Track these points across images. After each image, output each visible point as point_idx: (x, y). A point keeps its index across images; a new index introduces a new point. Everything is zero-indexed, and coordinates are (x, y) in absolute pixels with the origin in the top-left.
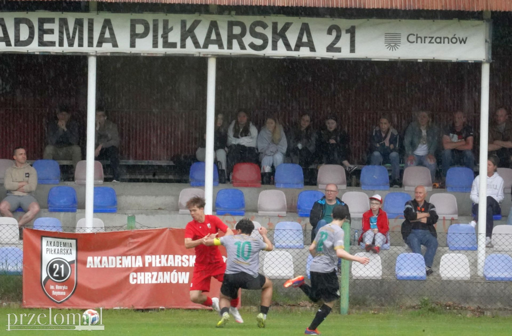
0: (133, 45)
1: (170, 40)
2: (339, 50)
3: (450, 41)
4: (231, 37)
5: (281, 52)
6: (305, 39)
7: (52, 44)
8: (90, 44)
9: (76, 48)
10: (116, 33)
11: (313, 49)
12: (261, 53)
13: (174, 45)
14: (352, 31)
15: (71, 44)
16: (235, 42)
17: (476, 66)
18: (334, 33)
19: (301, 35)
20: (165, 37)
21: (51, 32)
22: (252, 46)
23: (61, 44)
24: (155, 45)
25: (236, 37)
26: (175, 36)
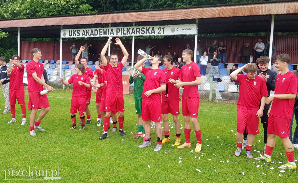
0: (117, 34)
1: (124, 33)
2: (160, 33)
3: (187, 29)
4: (137, 31)
5: (148, 34)
6: (153, 31)
7: (101, 35)
8: (109, 34)
9: (106, 36)
10: (114, 32)
11: (155, 33)
12: (143, 35)
13: (125, 34)
14: (164, 29)
15: (105, 35)
16: (138, 33)
17: (194, 35)
18: (160, 29)
19: (152, 30)
20: (123, 32)
21: (101, 32)
22: (141, 33)
23: (103, 35)
24: (121, 34)
25: (138, 31)
26: (125, 32)
